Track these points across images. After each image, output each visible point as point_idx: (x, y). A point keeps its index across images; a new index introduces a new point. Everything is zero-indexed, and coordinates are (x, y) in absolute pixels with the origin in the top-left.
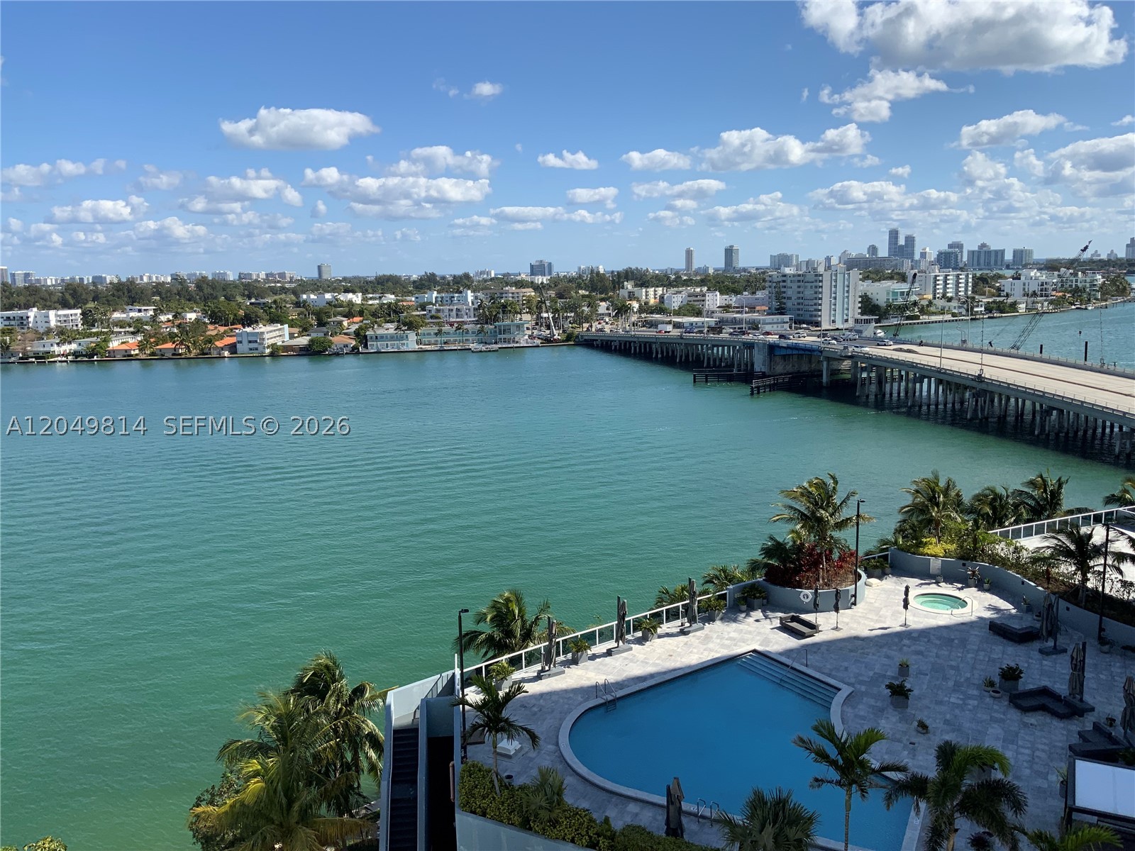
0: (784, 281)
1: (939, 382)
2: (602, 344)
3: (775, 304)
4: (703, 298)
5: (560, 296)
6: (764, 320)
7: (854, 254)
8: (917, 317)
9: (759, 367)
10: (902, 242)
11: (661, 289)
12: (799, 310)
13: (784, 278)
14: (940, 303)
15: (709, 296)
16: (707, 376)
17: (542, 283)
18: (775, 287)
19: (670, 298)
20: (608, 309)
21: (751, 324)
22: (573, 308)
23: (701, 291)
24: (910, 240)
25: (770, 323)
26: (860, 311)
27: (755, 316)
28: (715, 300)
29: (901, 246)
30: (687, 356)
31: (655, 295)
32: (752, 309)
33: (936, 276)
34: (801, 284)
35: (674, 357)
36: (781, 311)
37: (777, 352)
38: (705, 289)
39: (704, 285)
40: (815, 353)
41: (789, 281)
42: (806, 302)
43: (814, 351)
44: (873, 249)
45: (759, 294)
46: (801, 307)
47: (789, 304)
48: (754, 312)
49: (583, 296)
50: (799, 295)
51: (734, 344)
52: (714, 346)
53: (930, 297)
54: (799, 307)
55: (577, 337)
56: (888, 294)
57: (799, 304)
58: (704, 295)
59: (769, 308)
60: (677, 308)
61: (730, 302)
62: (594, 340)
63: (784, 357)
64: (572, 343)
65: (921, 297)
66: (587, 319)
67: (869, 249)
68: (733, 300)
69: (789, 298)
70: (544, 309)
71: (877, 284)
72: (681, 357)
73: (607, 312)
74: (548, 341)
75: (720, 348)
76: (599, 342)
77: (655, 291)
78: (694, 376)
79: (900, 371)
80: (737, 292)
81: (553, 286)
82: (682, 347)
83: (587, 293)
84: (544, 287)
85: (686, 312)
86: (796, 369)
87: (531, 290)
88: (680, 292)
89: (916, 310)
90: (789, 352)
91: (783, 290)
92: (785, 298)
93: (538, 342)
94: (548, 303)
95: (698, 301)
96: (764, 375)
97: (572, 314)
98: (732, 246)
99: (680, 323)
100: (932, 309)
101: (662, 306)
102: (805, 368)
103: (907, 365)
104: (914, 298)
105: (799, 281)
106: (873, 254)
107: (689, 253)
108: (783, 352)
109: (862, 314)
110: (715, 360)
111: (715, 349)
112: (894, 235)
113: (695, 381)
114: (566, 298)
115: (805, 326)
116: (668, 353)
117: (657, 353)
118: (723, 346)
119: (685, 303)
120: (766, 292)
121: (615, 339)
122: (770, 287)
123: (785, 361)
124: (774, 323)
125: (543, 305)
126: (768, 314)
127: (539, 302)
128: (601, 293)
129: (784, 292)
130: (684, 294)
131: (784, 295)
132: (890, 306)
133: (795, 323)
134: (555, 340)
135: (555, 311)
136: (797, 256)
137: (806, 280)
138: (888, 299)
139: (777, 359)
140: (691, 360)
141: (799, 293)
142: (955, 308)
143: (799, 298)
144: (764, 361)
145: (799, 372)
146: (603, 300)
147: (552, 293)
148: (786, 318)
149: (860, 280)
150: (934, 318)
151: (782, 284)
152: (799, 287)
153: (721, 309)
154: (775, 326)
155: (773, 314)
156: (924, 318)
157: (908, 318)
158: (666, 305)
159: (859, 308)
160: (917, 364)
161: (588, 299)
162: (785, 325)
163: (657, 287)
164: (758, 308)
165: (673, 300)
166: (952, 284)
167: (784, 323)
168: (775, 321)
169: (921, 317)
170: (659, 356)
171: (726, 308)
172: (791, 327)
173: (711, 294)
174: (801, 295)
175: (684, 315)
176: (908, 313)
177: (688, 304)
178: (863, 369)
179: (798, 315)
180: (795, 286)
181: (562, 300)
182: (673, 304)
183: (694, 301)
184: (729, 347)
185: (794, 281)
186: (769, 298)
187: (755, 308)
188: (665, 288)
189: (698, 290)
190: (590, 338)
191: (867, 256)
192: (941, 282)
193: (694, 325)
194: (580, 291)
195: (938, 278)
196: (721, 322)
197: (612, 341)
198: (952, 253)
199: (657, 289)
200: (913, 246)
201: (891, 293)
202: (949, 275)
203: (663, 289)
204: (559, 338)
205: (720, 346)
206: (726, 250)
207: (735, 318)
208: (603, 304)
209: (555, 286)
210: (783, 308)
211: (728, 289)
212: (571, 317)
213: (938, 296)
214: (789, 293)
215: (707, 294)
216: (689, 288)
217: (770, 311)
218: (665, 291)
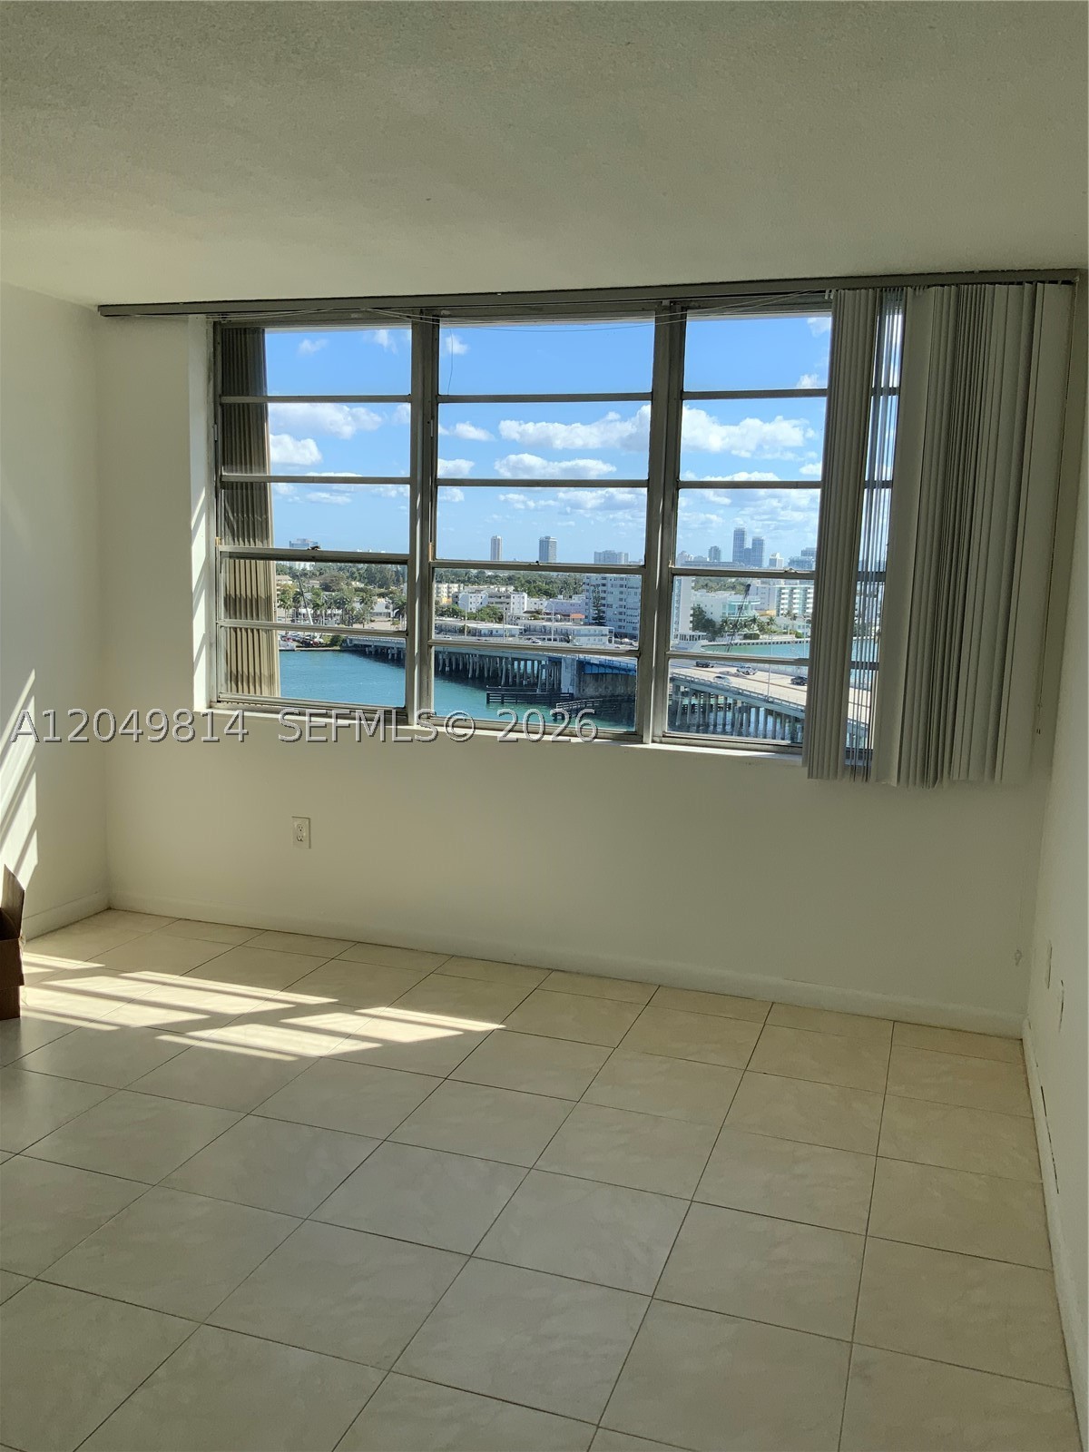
0: (604, 585)
1: (769, 712)
2: (376, 651)
3: (593, 613)
4: (507, 600)
5: (326, 588)
6: (579, 631)
7: (693, 557)
8: (756, 637)
9: (567, 686)
10: (748, 544)
11: (456, 585)
12: (620, 620)
13: (604, 582)
14: (782, 621)
15: (515, 599)
16: (503, 696)
17: (304, 570)
18: (594, 591)
19: (466, 598)
20: (387, 607)
21: (563, 635)
22: (340, 603)
23: (507, 591)
24: (758, 543)
25: (586, 635)
26: (691, 625)
27: (568, 625)
28: (522, 603)
29: (748, 549)
30: (482, 670)
31: (449, 592)
32: (566, 616)
33: (781, 589)
34: (623, 589)
35: (465, 670)
36: (599, 620)
37: (588, 670)
38: (511, 589)
39: (511, 584)
40: (631, 673)
41: (609, 585)
42: (629, 612)
43: (630, 670)
44: (715, 552)
45: (576, 599)
46: (623, 617)
47: (609, 613)
48: (569, 621)
49: (357, 590)
50: (622, 603)
51: (540, 658)
52: (514, 659)
53: (773, 613)
54: (621, 617)
55: (344, 641)
56: (724, 607)
57: (621, 613)
58: (508, 597)
59: (586, 617)
60: (474, 611)
61: (541, 607)
62: (366, 646)
63: (597, 677)
64: (338, 648)
65: (762, 612)
66: (359, 619)
67: (710, 551)
68: (544, 604)
69: (611, 606)
70: (302, 603)
71: (713, 594)
72: (474, 671)
73: (386, 611)
74: (306, 644)
75: (522, 663)
76: (372, 649)
77: (449, 588)
78: (488, 694)
79: (726, 699)
80: (549, 594)
81: (318, 573)
82: (476, 659)
83: (362, 586)
84: (305, 575)
85: (485, 617)
86: (609, 693)
87: (288, 577)
88: (479, 591)
89: (756, 628)
90: (602, 670)
91: (602, 595)
92: (604, 605)
93: (293, 645)
94: (308, 596)
95: (501, 603)
96: (571, 697)
97: (340, 612)
98: (548, 538)
99: (476, 629)
100: (774, 628)
101: (456, 607)
102: (620, 690)
103: (732, 692)
104: (751, 613)
105: (621, 586)
106: (715, 558)
107: (495, 543)
108: (595, 670)
109: (694, 629)
110: (515, 677)
111: (516, 663)
112: (739, 535)
113: (488, 702)
114: (333, 591)
115: (627, 640)
116: (457, 665)
117: (444, 665)
118: (526, 660)
119: (484, 605)
120: (583, 596)
121: (394, 645)
122: (588, 591)
123: (597, 680)
124: (590, 635)
125: (301, 599)
126: (585, 624)
127: (297, 593)
128: (381, 587)
129: (604, 598)
130: (484, 594)
131: (603, 602)
132: (726, 622)
133: (616, 637)
134: (315, 643)
135: (316, 606)
136: (626, 555)
137: (629, 585)
138: (724, 613)
139: (588, 679)
140: (486, 675)
141: (621, 600)
142: (799, 627)
143: (621, 606)
144: (572, 680)
145: (613, 696)
146: (382, 595)
147: (316, 583)
148: (605, 630)
149: (693, 588)
150: (776, 638)
151: (601, 588)
152: (621, 593)
153: (530, 615)
154: (592, 638)
155: (590, 624)
156: (764, 638)
157: (746, 637)
158: (460, 607)
159: (691, 622)
160: (743, 690)
161: (362, 594)
162: (603, 638)
163: (453, 582)
164: (572, 616)
165: (470, 600)
166: (799, 599)
167: (602, 635)
168: (592, 632)
169: (761, 637)
170: (447, 669)
171: (535, 614)
172: (610, 641)
173: (516, 596)
174: (623, 603)
175: (483, 620)
176: (746, 631)
177: (488, 607)
178: (684, 694)
179: (620, 627)
180: (616, 591)
181: (327, 593)
182: (470, 606)
183: (497, 603)
184: (533, 661)
185: (616, 585)
186: (586, 603)
187: (569, 616)
188: (462, 585)
189: (503, 589)
190: (360, 643)
191: (708, 560)
192: (786, 596)
193: (494, 633)
194: (353, 583)
195: (783, 591)
196: (526, 631)
197: (389, 648)
198: (806, 562)
199: (451, 585)
200: (761, 550)
201: (727, 607)
202: (795, 588)
203: (459, 586)
204: (322, 640)
205: (522, 660)
206: (541, 542)
207: (544, 626)
208: (382, 601)
209: (321, 574)
210: (602, 618)
211: (540, 590)
212: (338, 615)
213: (782, 612)
214: (610, 600)
215: (512, 596)
216: (492, 587)
217: (587, 620)
218: (462, 588)
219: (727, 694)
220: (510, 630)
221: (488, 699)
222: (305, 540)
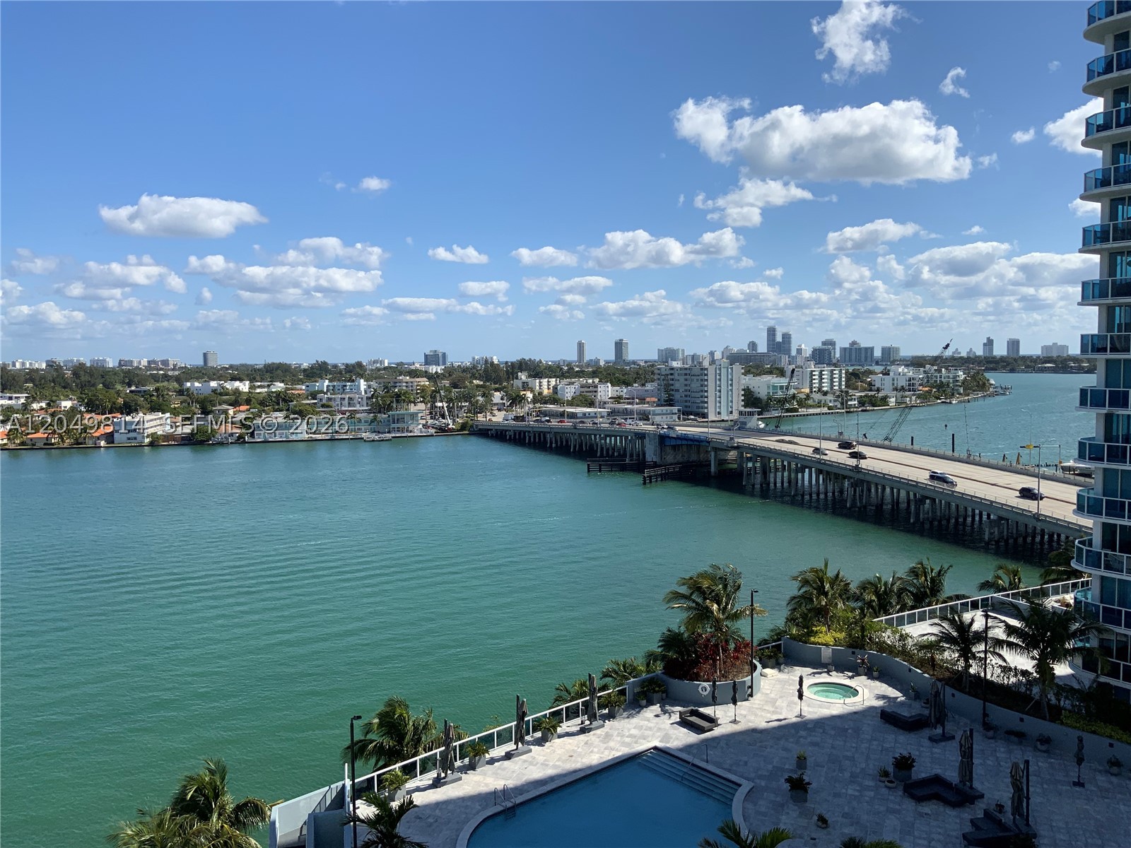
0: (672, 374)
1: (819, 472)
2: (497, 433)
3: (664, 396)
4: (595, 389)
5: (455, 386)
6: (654, 411)
7: (735, 350)
8: (796, 410)
9: (651, 456)
10: (779, 339)
11: (554, 379)
12: (686, 401)
13: (672, 372)
14: (817, 397)
15: (601, 388)
16: (600, 465)
17: (436, 373)
18: (663, 380)
19: (563, 389)
20: (502, 399)
21: (642, 414)
22: (467, 398)
23: (593, 382)
24: (787, 337)
25: (659, 414)
26: (743, 403)
27: (645, 407)
28: (607, 391)
29: (779, 342)
30: (581, 445)
31: (549, 385)
32: (642, 401)
33: (812, 371)
34: (688, 377)
35: (568, 446)
36: (670, 402)
37: (667, 443)
38: (597, 380)
39: (597, 377)
40: (704, 444)
41: (676, 375)
42: (693, 395)
43: (702, 441)
44: (753, 345)
45: (649, 386)
46: (688, 399)
47: (677, 396)
48: (645, 404)
49: (478, 386)
50: (686, 388)
51: (626, 434)
52: (606, 436)
53: (807, 390)
54: (686, 399)
55: (472, 426)
56: (769, 387)
57: (686, 396)
58: (596, 387)
59: (659, 400)
60: (570, 399)
61: (621, 394)
62: (488, 430)
63: (675, 447)
64: (467, 432)
65: (799, 391)
66: (482, 410)
67: (749, 345)
68: (623, 391)
69: (677, 390)
70: (438, 398)
71: (758, 378)
72: (575, 446)
73: (501, 401)
74: (442, 430)
75: (613, 438)
76: (494, 432)
77: (549, 382)
78: (588, 465)
79: (783, 462)
80: (627, 384)
81: (447, 375)
82: (576, 437)
83: (482, 383)
84: (438, 376)
85: (579, 403)
86: (685, 459)
87: (425, 379)
88: (573, 383)
89: (795, 403)
90: (679, 442)
91: (671, 382)
92: (673, 390)
93: (432, 431)
94: (442, 393)
95: (590, 392)
96: (655, 465)
97: (467, 404)
98: (621, 340)
99: (573, 413)
100: (810, 402)
101: (556, 396)
102: (694, 457)
103: (789, 456)
104: (792, 391)
105: (686, 374)
106: (753, 350)
107: (581, 346)
108: (673, 443)
109: (745, 406)
110: (608, 450)
111: (608, 439)
112: (771, 332)
113: (589, 471)
114: (461, 388)
115: (692, 417)
116: (562, 442)
117: (551, 443)
118: (616, 437)
119: (578, 394)
120: (655, 384)
121: (510, 428)
122: (659, 379)
123: (675, 451)
124: (663, 414)
125: (438, 395)
126: (658, 406)
127: (433, 391)
128: (495, 384)
129: (672, 385)
130: (577, 385)
131: (672, 387)
132: (771, 399)
133: (683, 414)
134: (449, 429)
135: (450, 400)
136: (683, 350)
137: (692, 373)
138: (769, 393)
139: (668, 450)
140: (584, 449)
141: (686, 385)
142: (830, 401)
143: (686, 391)
144: (655, 451)
145: (688, 462)
146: (497, 390)
147: (446, 383)
148: (675, 409)
149: (743, 374)
150: (811, 411)
151: (669, 377)
152: (686, 380)
153: (613, 400)
154: (664, 417)
155: (662, 406)
156: (803, 411)
157: (788, 410)
158: (559, 396)
159: (743, 400)
160: (798, 454)
161: (482, 390)
162: (673, 416)
163: (551, 378)
164: (648, 399)
165: (566, 390)
166: (827, 379)
167: (673, 414)
168: (664, 412)
169: (800, 410)
170: (554, 445)
171: (618, 399)
172: (679, 418)
173: (602, 386)
174: (688, 388)
175: (578, 406)
176: (787, 406)
177: (581, 395)
178: (749, 459)
179: (686, 407)
180: (682, 379)
181: (456, 390)
182: (567, 395)
183: (587, 392)
184: (621, 437)
185: (681, 374)
186: (658, 390)
187: (645, 400)
188: (558, 379)
189: (590, 381)
190: (485, 427)
191: (748, 351)
192: (817, 377)
193: (587, 415)
194: (474, 381)
195: (814, 373)
196: (613, 413)
197: (507, 430)
198: (826, 350)
199: (550, 380)
200: (789, 343)
201: (771, 387)
202: (824, 371)
203: (556, 380)
204: (454, 427)
205: (613, 436)
206: (616, 343)
207: (626, 409)
208: (497, 394)
209: (450, 375)
210: (672, 400)
211: (619, 380)
212: (465, 406)
213: (814, 390)
214: (677, 385)
215: (599, 386)
216: (581, 379)
217: (659, 402)
218: (558, 382)
219: (783, 458)
220: (600, 412)
221: (589, 468)
222: (436, 351)
